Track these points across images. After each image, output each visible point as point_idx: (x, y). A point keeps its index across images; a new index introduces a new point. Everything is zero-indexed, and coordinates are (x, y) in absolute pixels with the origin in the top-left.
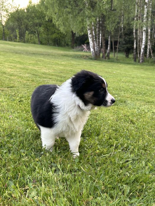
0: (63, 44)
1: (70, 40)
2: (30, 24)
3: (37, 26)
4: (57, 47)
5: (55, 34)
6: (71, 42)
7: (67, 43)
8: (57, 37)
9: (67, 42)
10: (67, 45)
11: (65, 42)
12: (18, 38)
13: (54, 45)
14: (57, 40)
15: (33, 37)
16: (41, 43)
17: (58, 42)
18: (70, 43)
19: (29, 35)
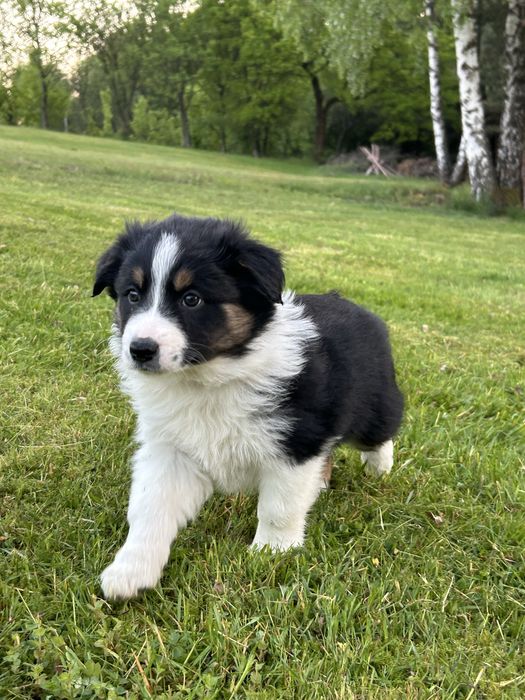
0: (281, 148)
1: (305, 135)
2: (150, 62)
3: (176, 70)
4: (256, 160)
5: (251, 104)
6: (311, 141)
7: (293, 144)
8: (258, 116)
9: (297, 141)
10: (297, 153)
11: (288, 141)
12: (107, 124)
13: (246, 152)
14: (258, 133)
15: (163, 121)
16: (196, 143)
17: (261, 143)
18: (305, 147)
19: (151, 112)
